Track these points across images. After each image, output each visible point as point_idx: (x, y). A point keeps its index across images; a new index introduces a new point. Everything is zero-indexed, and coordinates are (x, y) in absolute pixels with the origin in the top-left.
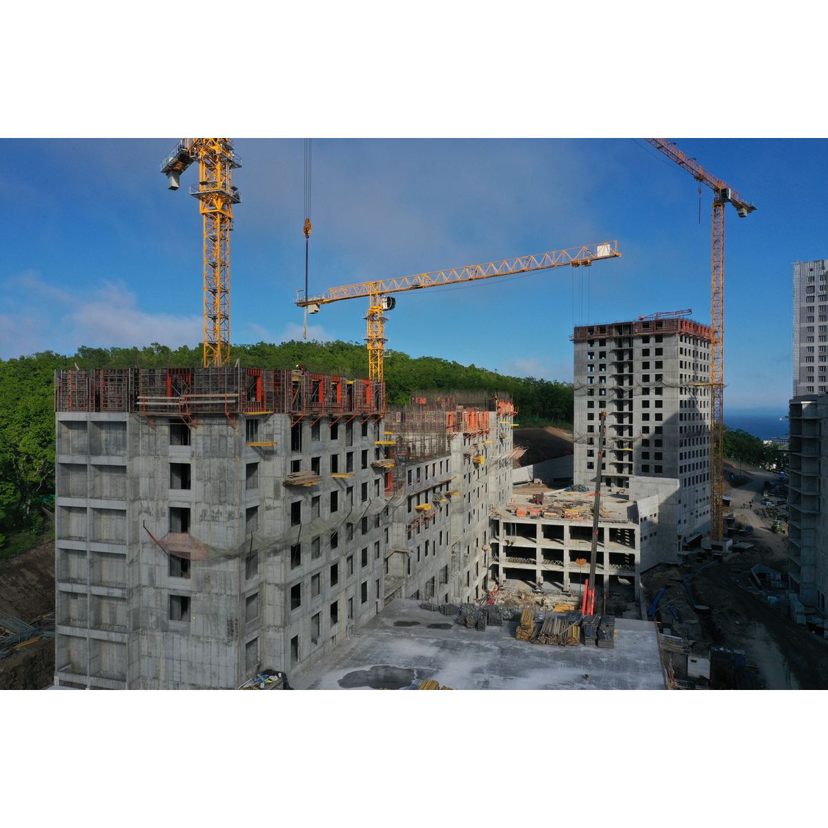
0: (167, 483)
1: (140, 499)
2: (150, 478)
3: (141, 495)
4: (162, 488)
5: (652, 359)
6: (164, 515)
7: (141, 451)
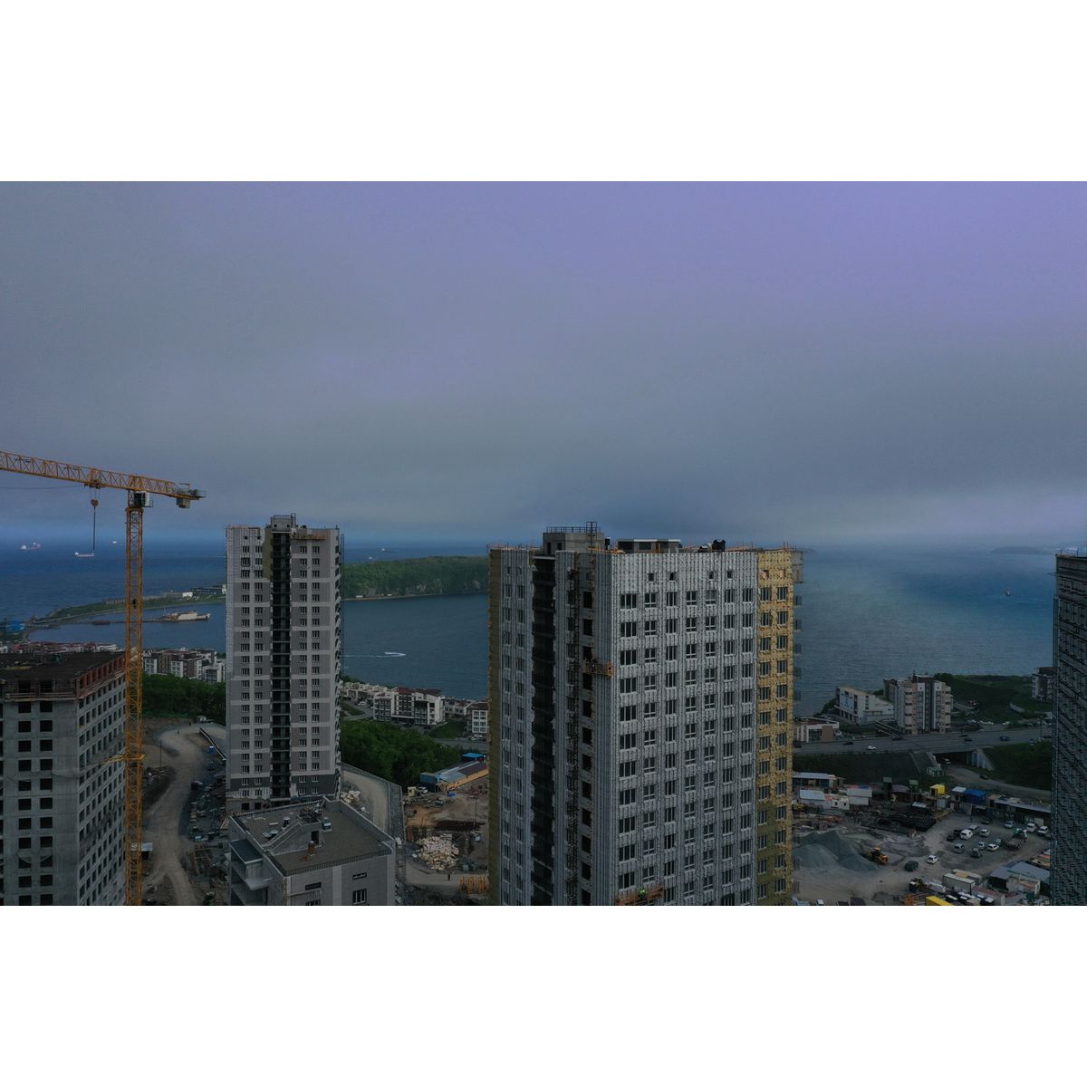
5: (35, 735)
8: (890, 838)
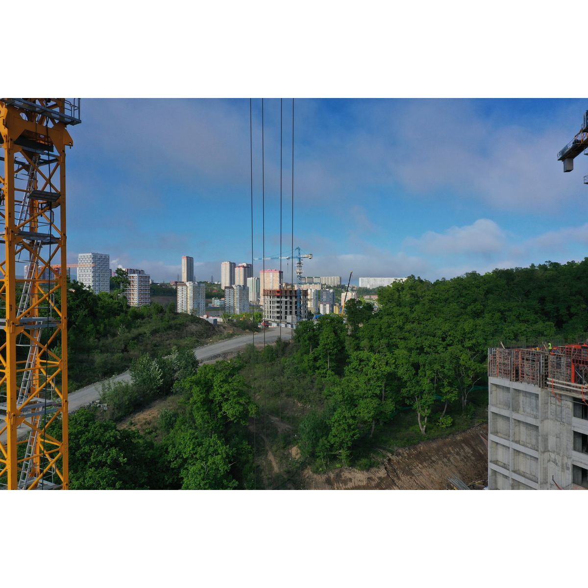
0: (571, 446)
1: (549, 451)
2: (557, 437)
3: (549, 448)
4: (567, 448)
6: (568, 468)
7: (550, 416)
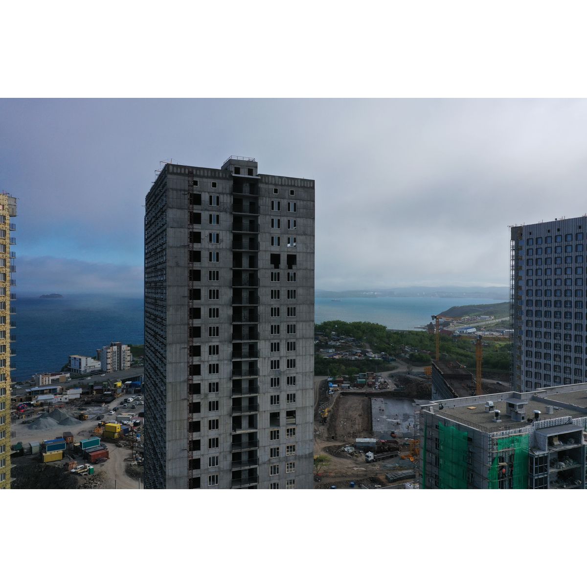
8: (90, 409)
